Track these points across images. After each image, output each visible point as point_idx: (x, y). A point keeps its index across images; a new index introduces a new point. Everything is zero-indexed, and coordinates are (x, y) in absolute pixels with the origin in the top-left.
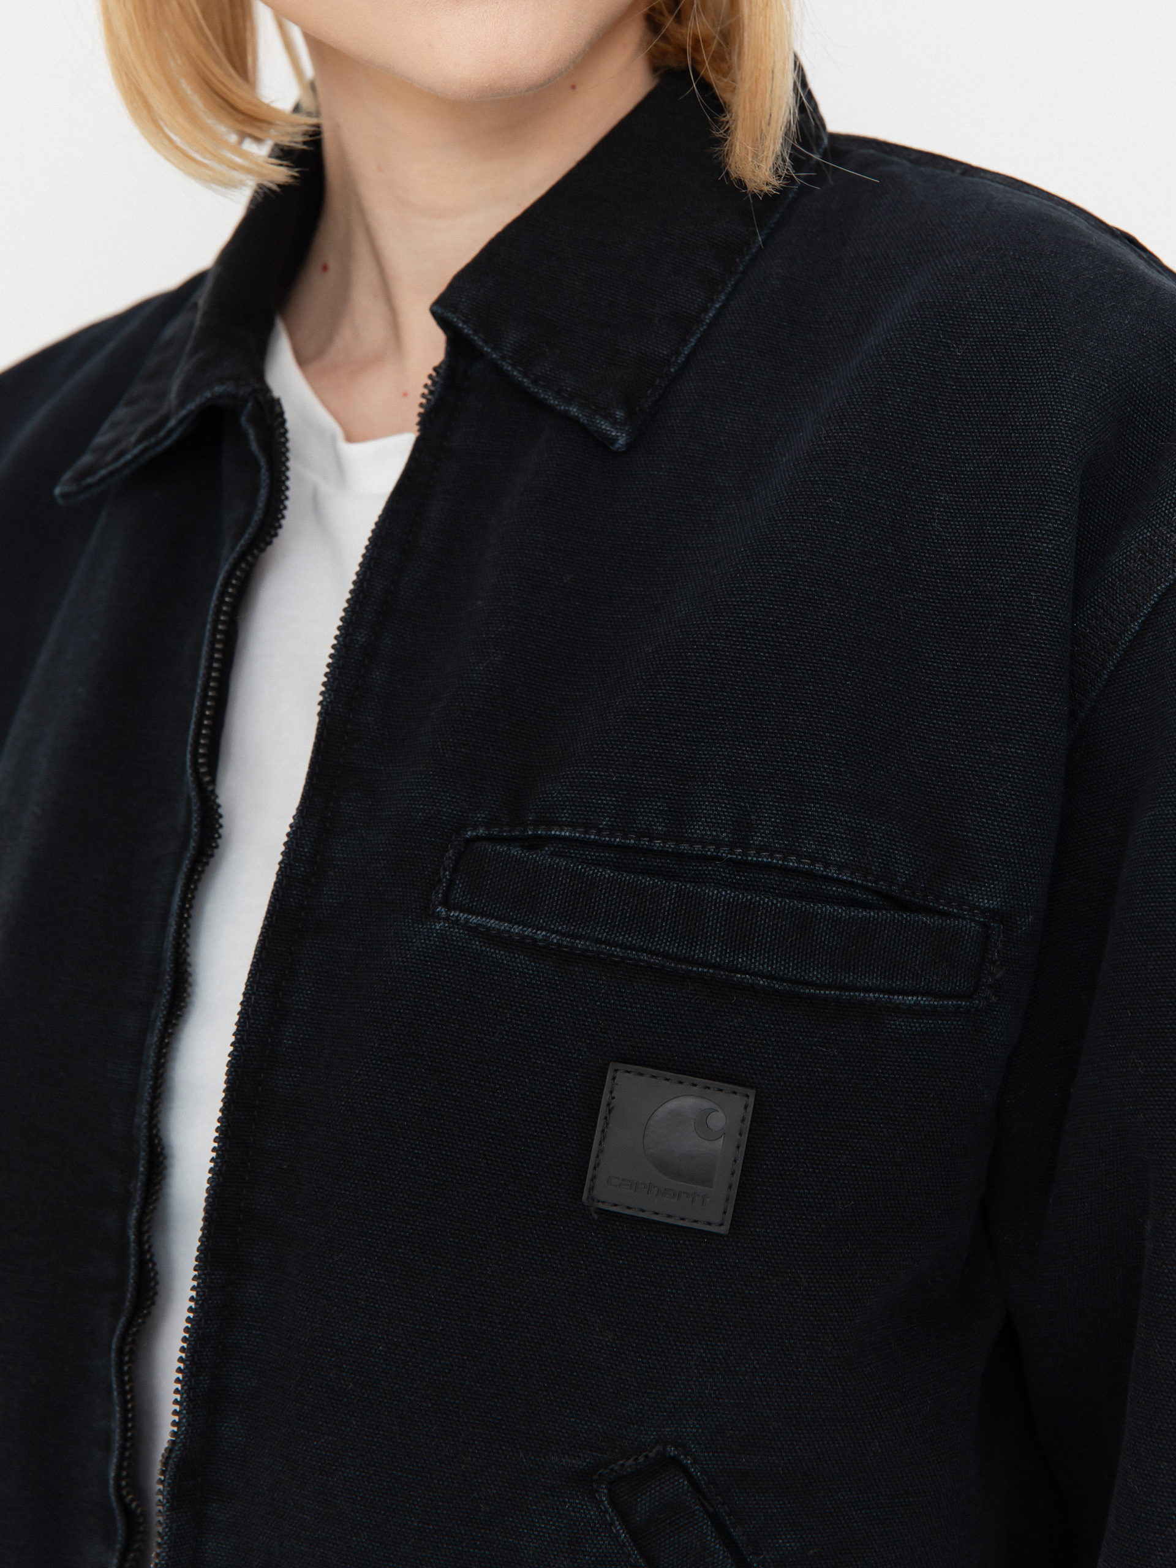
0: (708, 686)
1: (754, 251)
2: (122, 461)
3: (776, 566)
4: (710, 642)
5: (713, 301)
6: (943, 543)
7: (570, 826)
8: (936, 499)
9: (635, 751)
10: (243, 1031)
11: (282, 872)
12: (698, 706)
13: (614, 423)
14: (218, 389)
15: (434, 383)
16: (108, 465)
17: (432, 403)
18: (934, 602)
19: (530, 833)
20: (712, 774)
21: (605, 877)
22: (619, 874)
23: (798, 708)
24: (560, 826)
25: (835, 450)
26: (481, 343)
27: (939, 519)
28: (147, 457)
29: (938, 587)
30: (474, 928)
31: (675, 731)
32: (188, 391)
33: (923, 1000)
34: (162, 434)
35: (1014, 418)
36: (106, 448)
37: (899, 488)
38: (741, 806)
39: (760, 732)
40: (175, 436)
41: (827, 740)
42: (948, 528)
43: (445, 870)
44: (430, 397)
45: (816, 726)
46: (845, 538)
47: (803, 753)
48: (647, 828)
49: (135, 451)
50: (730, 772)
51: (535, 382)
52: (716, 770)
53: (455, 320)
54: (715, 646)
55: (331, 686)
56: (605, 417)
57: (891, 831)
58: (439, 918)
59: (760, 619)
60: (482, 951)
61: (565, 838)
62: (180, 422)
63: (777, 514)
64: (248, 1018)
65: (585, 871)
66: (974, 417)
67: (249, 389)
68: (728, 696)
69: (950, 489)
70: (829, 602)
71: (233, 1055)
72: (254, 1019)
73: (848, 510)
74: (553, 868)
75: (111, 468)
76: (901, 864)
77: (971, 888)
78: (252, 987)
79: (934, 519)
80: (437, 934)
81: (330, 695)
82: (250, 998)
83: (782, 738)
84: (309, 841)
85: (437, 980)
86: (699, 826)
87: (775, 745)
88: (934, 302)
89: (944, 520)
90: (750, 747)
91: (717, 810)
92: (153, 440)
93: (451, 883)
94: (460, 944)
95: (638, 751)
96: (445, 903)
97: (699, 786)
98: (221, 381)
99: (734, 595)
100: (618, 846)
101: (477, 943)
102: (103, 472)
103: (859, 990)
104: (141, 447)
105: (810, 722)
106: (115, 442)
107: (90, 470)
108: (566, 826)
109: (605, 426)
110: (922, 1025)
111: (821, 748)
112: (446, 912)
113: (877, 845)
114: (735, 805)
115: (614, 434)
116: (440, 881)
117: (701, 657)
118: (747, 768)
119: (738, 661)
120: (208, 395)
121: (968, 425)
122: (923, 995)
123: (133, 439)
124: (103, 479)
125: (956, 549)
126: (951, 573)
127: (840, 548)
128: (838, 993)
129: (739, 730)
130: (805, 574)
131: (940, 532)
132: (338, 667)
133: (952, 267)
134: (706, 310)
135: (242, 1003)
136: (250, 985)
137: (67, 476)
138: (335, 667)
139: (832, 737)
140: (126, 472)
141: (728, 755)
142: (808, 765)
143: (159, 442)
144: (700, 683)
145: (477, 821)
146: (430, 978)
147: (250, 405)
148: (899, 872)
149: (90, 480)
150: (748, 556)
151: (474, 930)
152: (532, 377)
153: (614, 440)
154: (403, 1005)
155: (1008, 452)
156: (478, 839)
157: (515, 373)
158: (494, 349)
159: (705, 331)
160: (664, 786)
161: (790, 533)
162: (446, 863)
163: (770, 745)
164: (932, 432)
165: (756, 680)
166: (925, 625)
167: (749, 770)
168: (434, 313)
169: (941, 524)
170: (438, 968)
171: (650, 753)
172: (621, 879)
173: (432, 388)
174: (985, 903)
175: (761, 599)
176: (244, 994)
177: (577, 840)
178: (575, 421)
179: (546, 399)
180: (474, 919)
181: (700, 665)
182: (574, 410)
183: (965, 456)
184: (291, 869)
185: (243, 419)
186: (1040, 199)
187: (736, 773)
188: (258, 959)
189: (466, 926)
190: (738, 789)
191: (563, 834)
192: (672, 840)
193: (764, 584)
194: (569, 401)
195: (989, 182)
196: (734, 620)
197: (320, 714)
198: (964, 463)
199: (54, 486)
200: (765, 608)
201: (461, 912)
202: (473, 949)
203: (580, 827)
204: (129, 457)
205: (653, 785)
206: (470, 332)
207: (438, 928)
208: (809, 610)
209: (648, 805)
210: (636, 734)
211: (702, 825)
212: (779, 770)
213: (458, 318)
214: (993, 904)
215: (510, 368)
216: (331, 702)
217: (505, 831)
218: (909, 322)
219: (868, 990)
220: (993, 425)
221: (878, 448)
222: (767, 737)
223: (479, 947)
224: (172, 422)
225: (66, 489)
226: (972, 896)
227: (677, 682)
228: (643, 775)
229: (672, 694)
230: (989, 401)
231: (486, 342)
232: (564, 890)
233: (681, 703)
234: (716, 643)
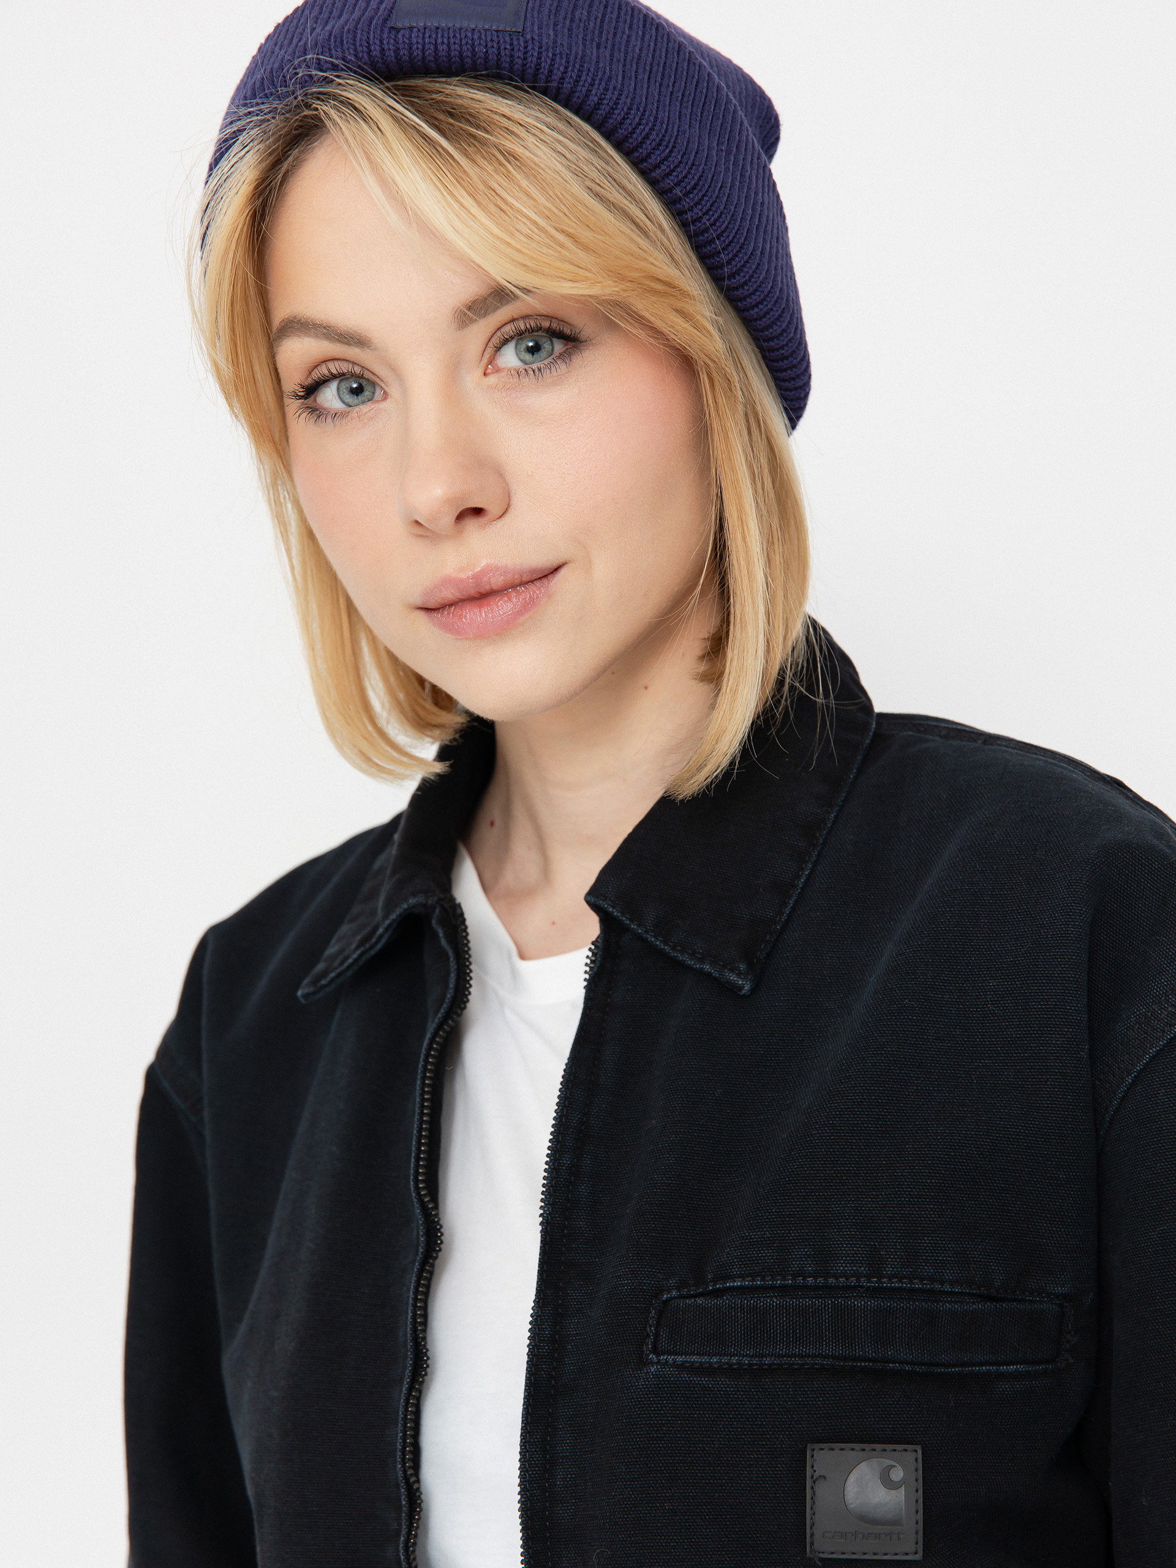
0: (831, 1154)
1: (829, 826)
2: (346, 964)
3: (872, 1057)
4: (829, 1121)
5: (803, 870)
6: (998, 1019)
7: (740, 1277)
8: (987, 986)
9: (782, 1212)
10: (525, 1481)
11: (532, 1352)
12: (826, 1170)
13: (739, 975)
14: (412, 901)
15: (594, 954)
16: (336, 968)
17: (595, 970)
18: (998, 1066)
19: (711, 1288)
20: (845, 1223)
21: (773, 1306)
22: (784, 1301)
23: (903, 1163)
24: (732, 1279)
25: (905, 963)
26: (628, 922)
27: (991, 1001)
28: (364, 959)
29: (1000, 1054)
30: (681, 1365)
31: (811, 1192)
32: (389, 907)
33: (1021, 1368)
34: (374, 940)
35: (1041, 919)
36: (334, 957)
37: (959, 984)
38: (871, 1245)
39: (876, 1186)
40: (384, 941)
41: (929, 1185)
42: (999, 1007)
43: (650, 1326)
44: (592, 965)
45: (919, 1175)
46: (922, 1029)
47: (912, 1198)
48: (800, 1270)
49: (355, 956)
50: (859, 1219)
51: (674, 948)
52: (847, 1219)
53: (606, 906)
54: (833, 1123)
55: (548, 1201)
56: (732, 970)
57: (985, 1249)
58: (652, 1363)
59: (865, 1099)
60: (691, 1381)
61: (737, 1288)
62: (387, 929)
63: (868, 1018)
64: (527, 1471)
65: (757, 1304)
66: (1009, 922)
67: (436, 899)
68: (848, 1161)
69: (996, 976)
70: (917, 1080)
71: (522, 1502)
72: (531, 1470)
73: (921, 1008)
74: (732, 1307)
75: (338, 971)
76: (996, 1272)
77: (1047, 1280)
78: (525, 1446)
79: (988, 1001)
80: (653, 1375)
81: (548, 1208)
82: (526, 1455)
83: (894, 1188)
84: (548, 1325)
85: (660, 1411)
86: (842, 1263)
87: (890, 1194)
88: (971, 845)
89: (995, 1001)
90: (870, 1198)
91: (853, 1250)
92: (368, 946)
93: (657, 1335)
94: (672, 1379)
95: (784, 1211)
96: (655, 1351)
97: (835, 1232)
98: (414, 895)
99: (842, 1083)
100: (780, 1287)
101: (686, 1376)
102: (332, 975)
103: (974, 1365)
104: (359, 952)
105: (913, 1173)
106: (341, 951)
107: (324, 974)
108: (737, 1278)
109: (733, 977)
110: (1021, 1386)
111: (925, 1192)
112: (657, 1357)
113: (977, 1261)
114: (866, 1245)
115: (740, 983)
116: (648, 1335)
117: (823, 1133)
118: (871, 1215)
119: (852, 1133)
120: (405, 906)
121: (1005, 928)
122: (1021, 1364)
123: (353, 946)
124: (333, 980)
125: (1008, 1022)
126: (1009, 1041)
127: (919, 1038)
128: (960, 1369)
129: (860, 1186)
130: (895, 1060)
131: (994, 1011)
132: (552, 1186)
133: (983, 818)
134: (798, 877)
135: (520, 1460)
136: (523, 1445)
137: (306, 981)
138: (549, 1187)
139: (933, 1183)
140: (349, 973)
141: (855, 1206)
142: (918, 1207)
143: (371, 948)
144: (825, 1153)
145: (670, 1286)
146: (654, 1410)
147: (437, 911)
148: (995, 1278)
149: (323, 982)
150: (849, 1052)
151: (681, 1367)
152: (671, 944)
153: (741, 988)
154: (638, 1435)
155: (1040, 944)
156: (672, 1298)
157: (658, 943)
158: (639, 925)
159: (799, 893)
160: (808, 1236)
161: (880, 1031)
162: (650, 1322)
163: (886, 1195)
164: (978, 937)
165: (868, 1146)
166: (994, 1083)
167: (873, 1216)
168: (588, 902)
169: (994, 1004)
170: (658, 1401)
171: (793, 1212)
172: (786, 1304)
173: (593, 958)
174: (1059, 1290)
175: (864, 1084)
176: (520, 1453)
177: (747, 1287)
178: (709, 975)
179: (685, 961)
180: (680, 1359)
181: (823, 1140)
182: (707, 967)
183: (1005, 950)
184: (538, 1349)
185: (434, 922)
186: (1046, 759)
187: (863, 1219)
188: (525, 1424)
189: (674, 1364)
190: (867, 1232)
191: (735, 1284)
192: (821, 1277)
193: (865, 1072)
194: (702, 960)
195: (1005, 748)
196: (845, 1102)
197: (541, 1224)
198: (1005, 956)
199: (297, 989)
200: (867, 1090)
201: (668, 1355)
202: (683, 1381)
203: (748, 1277)
204: (350, 960)
205: (799, 1236)
206: (619, 914)
207: (652, 1370)
208: (902, 1088)
209: (798, 1252)
210: (781, 1199)
211: (844, 1263)
212: (897, 1213)
213: (608, 905)
214: (1065, 1290)
215: (653, 940)
216: (550, 1214)
217: (692, 1290)
218: (954, 862)
219: (981, 1364)
220: (1025, 925)
221: (937, 956)
222: (882, 1189)
223: (687, 1379)
224: (381, 930)
225: (306, 991)
226: (1050, 1286)
227: (807, 1155)
228: (791, 1230)
229: (804, 1164)
230: (1020, 909)
231: (631, 920)
232: (744, 1322)
233: (812, 1170)
234: (833, 1121)
